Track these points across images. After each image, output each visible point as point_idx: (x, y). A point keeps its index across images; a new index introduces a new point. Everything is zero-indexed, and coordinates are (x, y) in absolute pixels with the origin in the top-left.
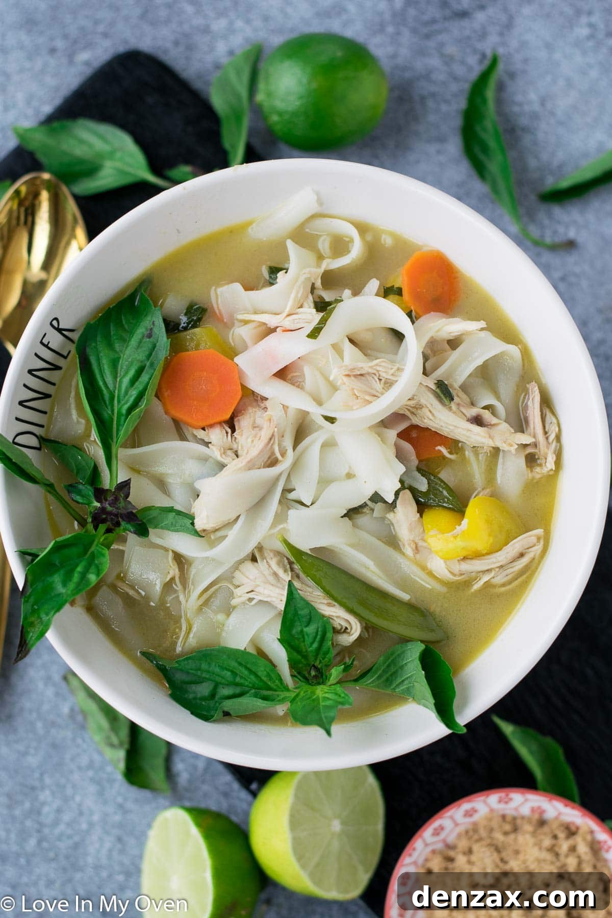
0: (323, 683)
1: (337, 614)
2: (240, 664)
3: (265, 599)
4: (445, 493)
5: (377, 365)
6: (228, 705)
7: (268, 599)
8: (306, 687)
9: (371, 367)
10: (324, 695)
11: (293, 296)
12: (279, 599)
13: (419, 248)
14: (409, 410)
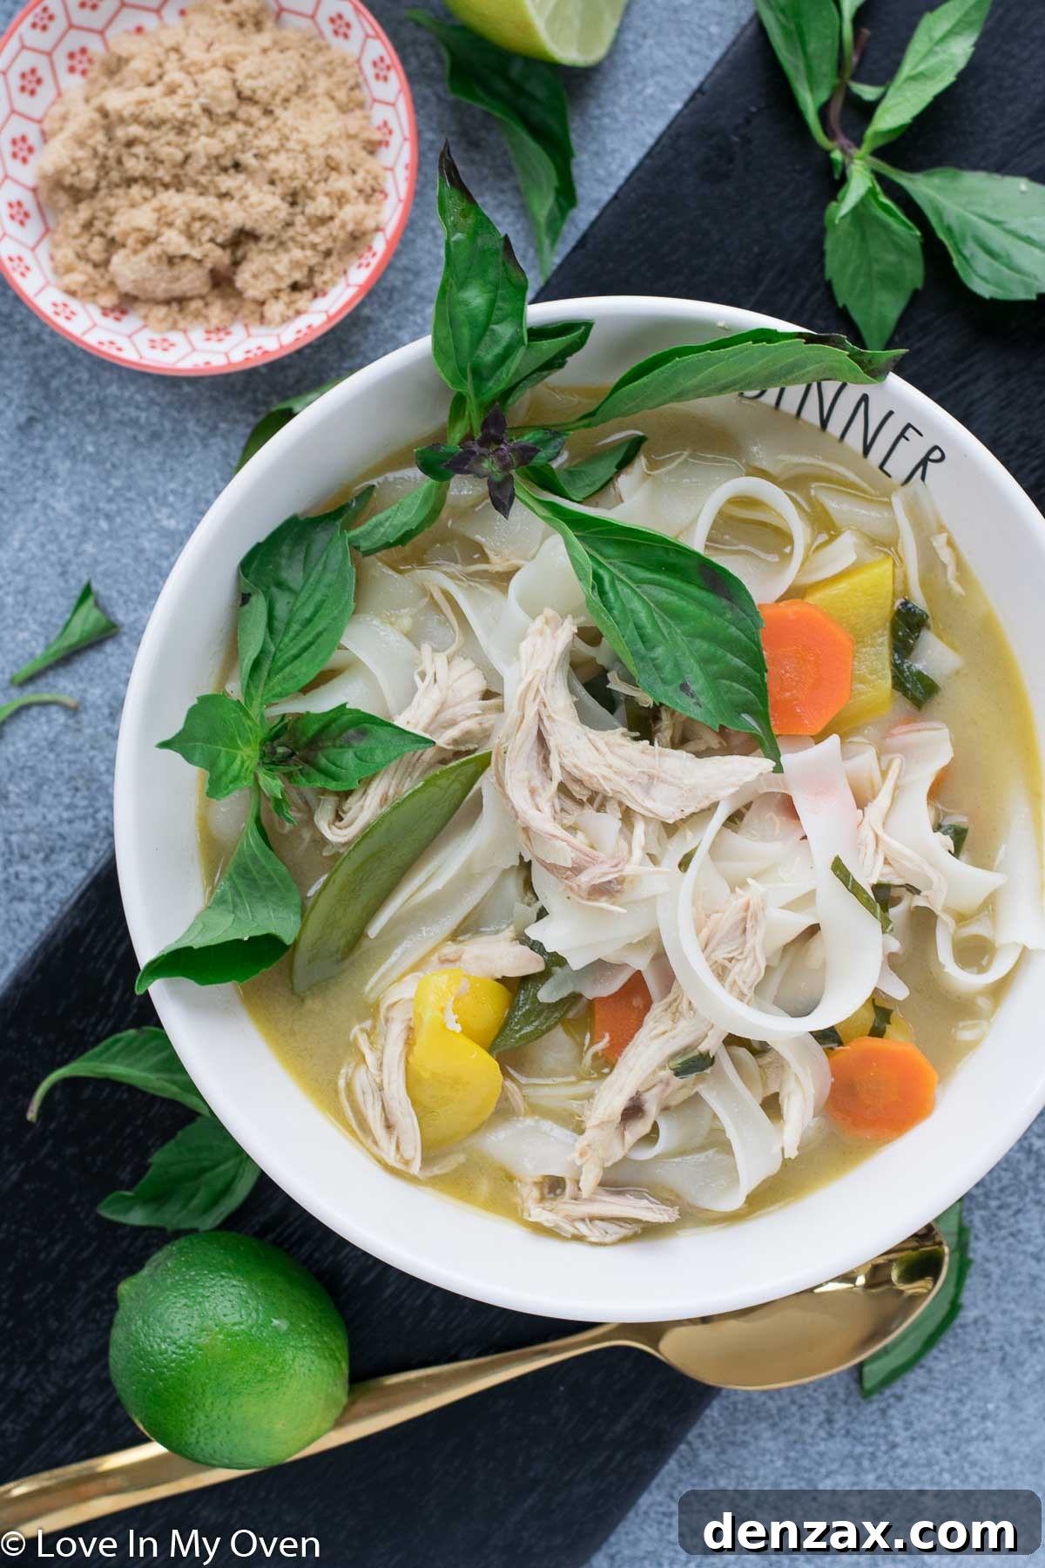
0: (262, 763)
1: (366, 808)
2: (319, 635)
3: (416, 698)
4: (528, 1029)
5: (755, 960)
6: (259, 604)
7: (414, 703)
8: (261, 733)
9: (754, 948)
10: (239, 758)
11: (907, 851)
12: (412, 719)
13: (943, 1078)
14: (675, 1000)
